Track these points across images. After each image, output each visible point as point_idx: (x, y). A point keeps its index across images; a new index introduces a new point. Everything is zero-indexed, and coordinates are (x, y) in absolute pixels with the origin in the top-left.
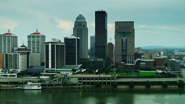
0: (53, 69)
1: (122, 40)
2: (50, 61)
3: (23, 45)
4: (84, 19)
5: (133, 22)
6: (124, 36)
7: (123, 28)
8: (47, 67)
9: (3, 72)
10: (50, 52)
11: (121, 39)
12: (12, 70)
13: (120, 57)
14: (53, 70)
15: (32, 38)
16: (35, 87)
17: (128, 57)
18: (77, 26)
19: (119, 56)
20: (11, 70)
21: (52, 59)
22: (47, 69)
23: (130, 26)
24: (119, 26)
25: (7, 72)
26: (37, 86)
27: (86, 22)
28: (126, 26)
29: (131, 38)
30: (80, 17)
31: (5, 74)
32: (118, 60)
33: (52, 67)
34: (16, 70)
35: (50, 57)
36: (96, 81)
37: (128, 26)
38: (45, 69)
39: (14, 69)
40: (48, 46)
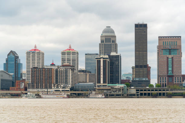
0: (105, 84)
1: (168, 58)
2: (102, 76)
3: (53, 63)
4: (113, 32)
5: (180, 37)
6: (170, 54)
7: (168, 44)
8: (99, 82)
9: (55, 88)
10: (102, 68)
11: (166, 58)
12: (64, 86)
13: (166, 78)
14: (105, 86)
15: (66, 54)
16: (99, 95)
17: (175, 78)
18: (104, 42)
19: (164, 77)
20: (62, 85)
21: (103, 75)
22: (99, 84)
23: (176, 42)
24: (163, 42)
25: (60, 88)
26: (101, 95)
27: (115, 37)
28: (172, 42)
29: (178, 55)
30: (108, 30)
31: (57, 89)
32: (163, 82)
33: (104, 83)
34: (67, 86)
35: (102, 73)
36: (153, 92)
37: (174, 42)
38: (97, 84)
39: (64, 84)
40: (100, 61)
